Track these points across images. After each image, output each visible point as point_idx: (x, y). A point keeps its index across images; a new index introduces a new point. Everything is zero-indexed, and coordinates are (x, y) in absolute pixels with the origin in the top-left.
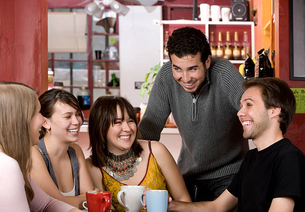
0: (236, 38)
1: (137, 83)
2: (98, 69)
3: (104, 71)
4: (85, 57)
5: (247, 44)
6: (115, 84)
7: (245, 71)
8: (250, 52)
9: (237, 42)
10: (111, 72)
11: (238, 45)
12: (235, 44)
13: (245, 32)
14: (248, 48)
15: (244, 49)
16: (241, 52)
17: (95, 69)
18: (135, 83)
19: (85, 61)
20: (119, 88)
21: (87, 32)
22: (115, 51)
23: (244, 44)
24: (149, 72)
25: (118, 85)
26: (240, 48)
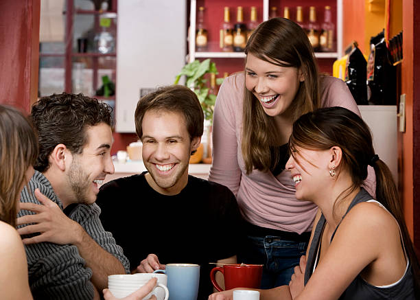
0: (312, 17)
1: (144, 92)
2: (81, 68)
3: (90, 72)
4: (61, 50)
5: (329, 27)
6: (107, 92)
7: (350, 71)
8: (335, 39)
9: (313, 23)
10: (101, 72)
11: (315, 27)
12: (311, 26)
13: (327, 8)
14: (331, 33)
15: (325, 34)
16: (319, 40)
17: (76, 68)
18: (141, 91)
19: (61, 56)
20: (115, 99)
21: (65, 10)
22: (109, 38)
23: (325, 26)
24: (180, 74)
25: (113, 93)
26: (319, 33)
